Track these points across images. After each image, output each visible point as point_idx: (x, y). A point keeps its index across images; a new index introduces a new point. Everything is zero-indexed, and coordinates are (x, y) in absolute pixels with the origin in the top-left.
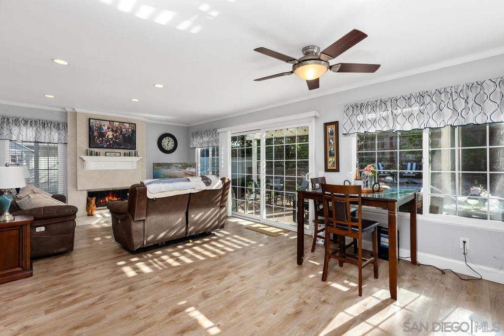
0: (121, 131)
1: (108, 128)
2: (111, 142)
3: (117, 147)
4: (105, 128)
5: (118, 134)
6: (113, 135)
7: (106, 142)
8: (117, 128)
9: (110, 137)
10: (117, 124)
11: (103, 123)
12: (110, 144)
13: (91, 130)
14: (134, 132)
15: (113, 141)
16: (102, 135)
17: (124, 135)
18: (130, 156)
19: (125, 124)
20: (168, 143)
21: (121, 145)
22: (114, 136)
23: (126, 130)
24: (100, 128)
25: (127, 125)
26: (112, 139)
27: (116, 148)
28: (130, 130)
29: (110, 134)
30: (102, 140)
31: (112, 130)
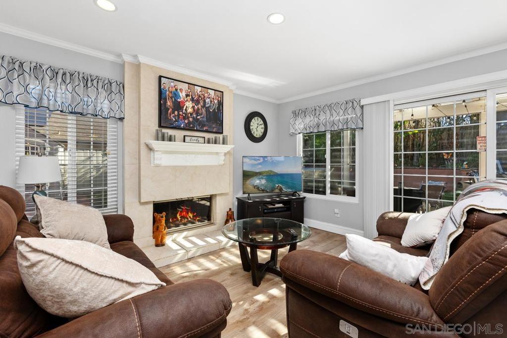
0: (205, 101)
1: (187, 96)
2: (191, 119)
3: (198, 128)
4: (182, 95)
5: (200, 106)
6: (193, 107)
7: (184, 118)
8: (199, 96)
9: (190, 110)
10: (199, 89)
11: (180, 86)
12: (189, 123)
13: (163, 96)
14: (221, 104)
15: (193, 118)
16: (178, 106)
17: (207, 109)
18: (216, 143)
19: (209, 91)
20: (257, 127)
21: (204, 126)
22: (194, 110)
23: (211, 102)
24: (175, 95)
25: (212, 92)
26: (191, 114)
27: (197, 130)
28: (216, 101)
29: (189, 106)
30: (179, 115)
31: (192, 100)
